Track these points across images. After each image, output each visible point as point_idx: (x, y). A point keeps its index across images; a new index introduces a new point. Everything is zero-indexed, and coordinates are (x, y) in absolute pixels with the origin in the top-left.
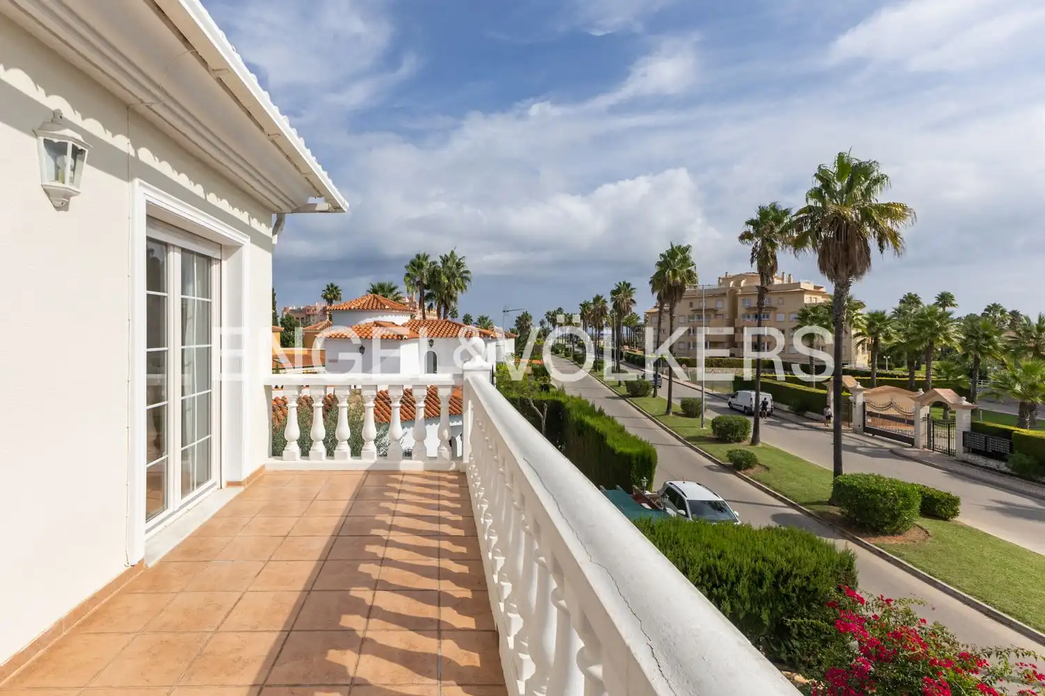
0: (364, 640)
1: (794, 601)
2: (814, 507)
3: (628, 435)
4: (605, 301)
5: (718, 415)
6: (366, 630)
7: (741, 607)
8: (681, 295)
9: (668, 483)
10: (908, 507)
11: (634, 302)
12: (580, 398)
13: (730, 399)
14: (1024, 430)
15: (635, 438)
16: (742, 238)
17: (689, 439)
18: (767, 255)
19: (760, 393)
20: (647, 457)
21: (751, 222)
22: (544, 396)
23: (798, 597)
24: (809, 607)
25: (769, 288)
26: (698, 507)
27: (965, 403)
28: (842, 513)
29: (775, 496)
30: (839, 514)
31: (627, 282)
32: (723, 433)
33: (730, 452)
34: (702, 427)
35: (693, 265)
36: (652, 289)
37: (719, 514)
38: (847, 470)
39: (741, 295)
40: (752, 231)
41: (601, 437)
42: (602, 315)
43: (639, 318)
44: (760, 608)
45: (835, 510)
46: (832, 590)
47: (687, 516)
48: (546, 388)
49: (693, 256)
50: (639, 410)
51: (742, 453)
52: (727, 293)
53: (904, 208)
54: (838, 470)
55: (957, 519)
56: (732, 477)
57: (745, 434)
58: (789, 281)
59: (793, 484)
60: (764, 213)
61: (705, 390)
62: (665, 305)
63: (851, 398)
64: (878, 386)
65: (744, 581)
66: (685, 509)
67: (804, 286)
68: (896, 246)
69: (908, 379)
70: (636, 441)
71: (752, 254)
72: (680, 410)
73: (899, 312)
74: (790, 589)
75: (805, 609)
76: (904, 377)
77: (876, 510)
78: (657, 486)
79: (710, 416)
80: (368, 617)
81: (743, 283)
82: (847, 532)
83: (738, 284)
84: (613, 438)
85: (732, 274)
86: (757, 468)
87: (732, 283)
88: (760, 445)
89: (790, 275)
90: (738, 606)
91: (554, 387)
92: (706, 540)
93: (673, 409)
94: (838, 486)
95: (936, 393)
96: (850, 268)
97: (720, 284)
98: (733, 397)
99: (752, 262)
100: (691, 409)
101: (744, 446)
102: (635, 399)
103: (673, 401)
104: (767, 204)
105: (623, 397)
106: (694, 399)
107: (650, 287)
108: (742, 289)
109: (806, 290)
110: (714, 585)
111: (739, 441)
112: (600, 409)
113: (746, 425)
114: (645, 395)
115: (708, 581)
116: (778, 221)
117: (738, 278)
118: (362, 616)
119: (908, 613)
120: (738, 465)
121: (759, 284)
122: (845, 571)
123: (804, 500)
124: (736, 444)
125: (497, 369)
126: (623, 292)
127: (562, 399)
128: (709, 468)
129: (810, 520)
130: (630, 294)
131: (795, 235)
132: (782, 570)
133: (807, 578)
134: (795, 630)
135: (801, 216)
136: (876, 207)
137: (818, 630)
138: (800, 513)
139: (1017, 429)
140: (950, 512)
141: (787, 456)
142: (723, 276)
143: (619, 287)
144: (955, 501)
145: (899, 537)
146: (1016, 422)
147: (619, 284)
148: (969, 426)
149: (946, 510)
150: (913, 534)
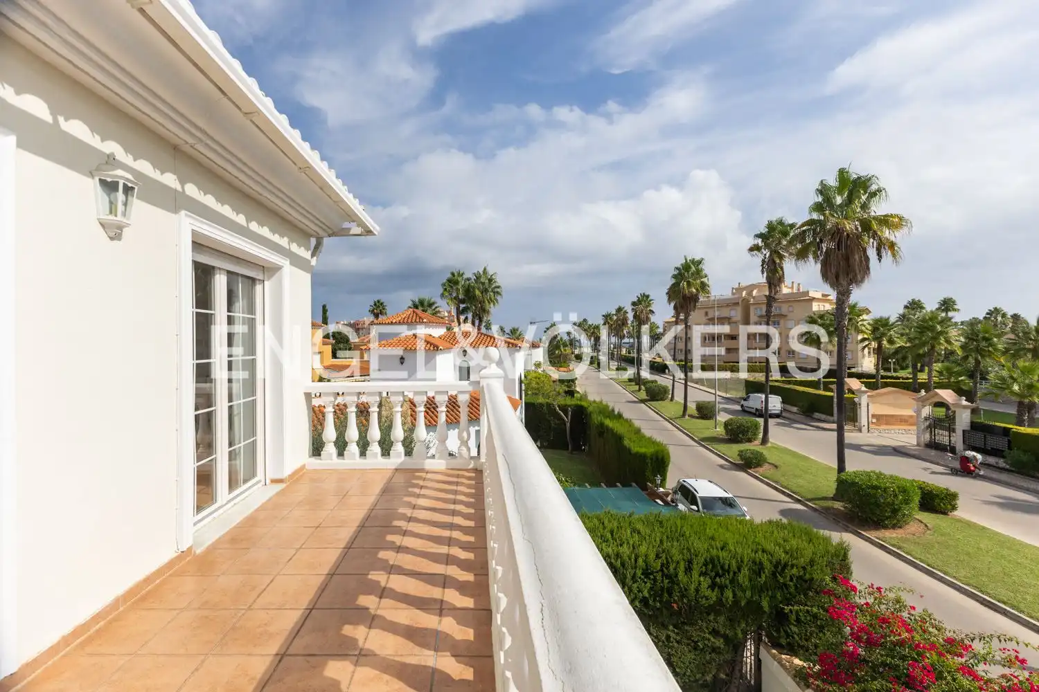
0: (374, 617)
1: (792, 590)
2: (817, 502)
3: (644, 436)
4: (626, 312)
5: (731, 417)
6: (378, 608)
7: (742, 595)
8: (695, 306)
9: (681, 480)
10: (907, 502)
11: (652, 312)
12: (601, 402)
13: (743, 402)
14: (1022, 428)
15: (650, 439)
16: (751, 249)
17: (704, 439)
18: (775, 266)
19: (770, 396)
20: (660, 457)
21: (760, 236)
22: (569, 401)
23: (796, 586)
24: (806, 595)
25: (776, 297)
26: (709, 503)
27: (965, 403)
28: (845, 507)
29: (783, 493)
30: (842, 509)
31: (647, 294)
32: (735, 434)
33: (742, 451)
34: (716, 428)
35: (706, 277)
36: (669, 299)
37: (729, 509)
38: (850, 467)
39: (754, 304)
40: (760, 244)
41: (619, 438)
42: (623, 324)
43: (658, 327)
44: (760, 597)
45: (838, 505)
46: (828, 579)
47: (698, 511)
48: (571, 393)
49: (706, 268)
50: (657, 413)
51: (753, 452)
52: (740, 302)
53: (901, 219)
54: (841, 468)
55: (955, 513)
56: (742, 475)
57: (755, 434)
58: (799, 290)
59: (801, 482)
60: (771, 227)
61: (718, 393)
62: (681, 315)
63: (856, 400)
64: (882, 387)
65: (745, 571)
66: (698, 507)
67: (812, 294)
68: (894, 255)
69: (911, 381)
70: (651, 441)
71: (762, 265)
72: (695, 413)
73: (903, 318)
74: (788, 578)
75: (802, 596)
76: (907, 378)
77: (878, 505)
78: (671, 483)
79: (722, 418)
80: (381, 598)
81: (755, 293)
82: (850, 526)
83: (750, 294)
84: (630, 439)
85: (744, 284)
86: (766, 466)
87: (744, 293)
88: (769, 445)
89: (799, 284)
90: (739, 594)
91: (578, 392)
92: (709, 532)
93: (689, 412)
94: (841, 483)
95: (937, 394)
96: (851, 276)
97: (733, 294)
98: (745, 400)
99: (763, 273)
100: (705, 412)
101: (755, 446)
102: (653, 403)
103: (688, 404)
104: (774, 218)
105: (643, 401)
106: (709, 402)
107: (666, 298)
108: (754, 298)
109: (814, 298)
110: (717, 575)
111: (750, 441)
112: (618, 413)
113: (756, 426)
114: (662, 399)
115: (712, 571)
116: (785, 234)
117: (750, 288)
118: (376, 596)
119: (898, 601)
120: (748, 464)
121: (767, 293)
122: (840, 561)
123: (809, 497)
124: (747, 444)
125: (525, 377)
126: (643, 302)
127: (584, 404)
128: (722, 466)
129: (816, 514)
130: (649, 305)
131: (799, 246)
132: (780, 560)
133: (804, 568)
134: (793, 617)
135: (804, 228)
136: (875, 218)
137: (815, 616)
138: (805, 508)
139: (1015, 427)
140: (949, 506)
141: (794, 454)
142: (737, 286)
143: (639, 298)
144: (954, 496)
145: (900, 531)
146: (1015, 420)
147: (640, 296)
148: (969, 425)
149: (944, 504)
150: (912, 527)
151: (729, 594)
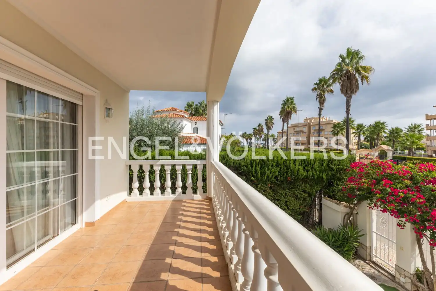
4: (263, 125)
8: (291, 117)
11: (273, 123)
16: (313, 90)
18: (322, 96)
21: (316, 84)
27: (390, 149)
31: (271, 115)
35: (295, 104)
36: (280, 117)
40: (316, 87)
42: (261, 131)
49: (295, 101)
60: (320, 80)
62: (285, 123)
71: (317, 96)
95: (381, 146)
99: (317, 99)
104: (321, 77)
116: (326, 82)
126: (269, 120)
130: (272, 120)
139: (408, 156)
143: (268, 118)
148: (392, 157)
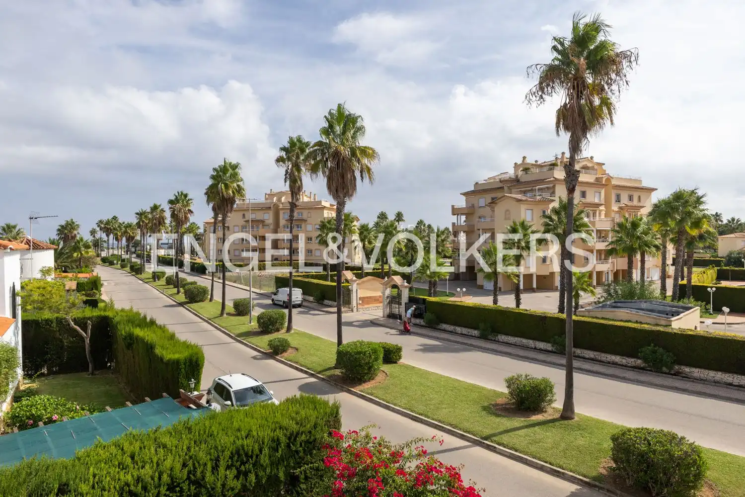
1: (301, 454)
2: (324, 373)
3: (178, 341)
4: (163, 211)
5: (263, 311)
7: (264, 473)
8: (232, 207)
9: (217, 379)
10: (376, 359)
11: (190, 211)
12: (131, 309)
13: (273, 297)
14: (431, 298)
15: (185, 343)
16: (277, 161)
17: (240, 335)
18: (296, 177)
19: (293, 289)
20: (195, 359)
21: (283, 149)
22: (89, 312)
23: (304, 450)
24: (311, 454)
25: (297, 203)
26: (242, 395)
27: (406, 284)
28: (342, 373)
29: (301, 371)
30: (340, 374)
31: (185, 192)
32: (267, 325)
33: (271, 341)
34: (250, 323)
35: (242, 180)
36: (207, 200)
37: (258, 396)
38: (345, 341)
39: (281, 209)
40: (285, 157)
41: (149, 348)
42: (160, 223)
43: (198, 228)
44: (278, 469)
45: (338, 372)
46: (326, 435)
47: (233, 405)
48: (93, 303)
49: (242, 173)
50: (196, 315)
51: (280, 340)
52: (272, 207)
54: (340, 342)
55: (401, 361)
56: (271, 362)
57: (282, 324)
58: (315, 199)
59: (315, 359)
60: (292, 143)
61: (253, 289)
62: (220, 216)
63: (350, 287)
64: (366, 276)
65: (266, 451)
66: (231, 401)
67: (324, 204)
68: (370, 178)
69: (380, 271)
70: (186, 345)
71: (286, 175)
72: (233, 311)
73: (377, 225)
74: (298, 446)
75: (309, 456)
76: (379, 269)
77: (360, 366)
78: (206, 383)
79: (256, 312)
81: (282, 199)
82: (344, 386)
83: (279, 200)
84: (162, 347)
85: (275, 191)
86: (290, 350)
87: (275, 199)
88: (292, 331)
89: (315, 195)
90: (261, 473)
91: (103, 301)
92: (236, 425)
93: (227, 310)
94: (339, 353)
95: (393, 279)
96: (345, 191)
97: (266, 199)
98: (275, 294)
99: (285, 182)
100: (241, 309)
101: (281, 335)
102: (194, 306)
103: (226, 303)
104: (295, 136)
105: (181, 304)
106: (245, 299)
107: (205, 198)
108: (282, 204)
109: (325, 207)
110: (243, 463)
111: (278, 330)
112: (151, 320)
113: (282, 316)
114: (202, 301)
115: (237, 461)
116: (302, 150)
117: (280, 195)
119: (367, 436)
120: (276, 351)
121: (291, 201)
122: (333, 417)
123: (319, 369)
124: (276, 333)
126: (180, 201)
127: (109, 314)
128: (255, 358)
129: (323, 383)
130: (188, 205)
131: (313, 162)
132: (293, 431)
133: (310, 432)
134: (303, 476)
135: (316, 148)
136: (359, 148)
137: (317, 469)
138: (317, 380)
139: (428, 298)
140: (398, 357)
141: (310, 337)
142: (269, 192)
143: (177, 197)
144: (399, 349)
145: (373, 382)
146: (427, 293)
147: (177, 194)
148: (408, 299)
149: (395, 356)
150: (380, 377)
151: (252, 477)
